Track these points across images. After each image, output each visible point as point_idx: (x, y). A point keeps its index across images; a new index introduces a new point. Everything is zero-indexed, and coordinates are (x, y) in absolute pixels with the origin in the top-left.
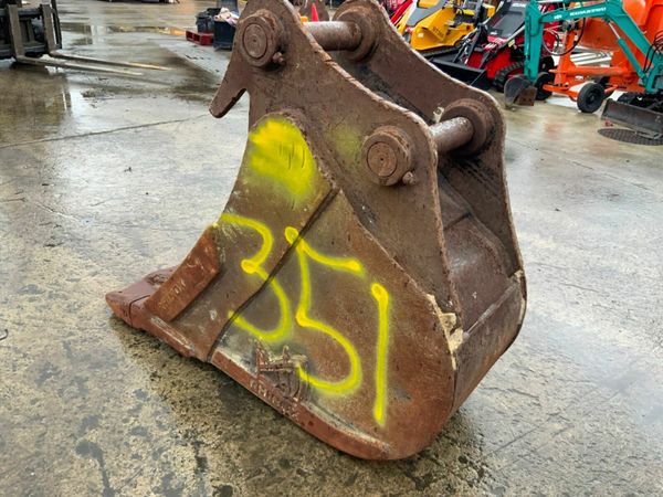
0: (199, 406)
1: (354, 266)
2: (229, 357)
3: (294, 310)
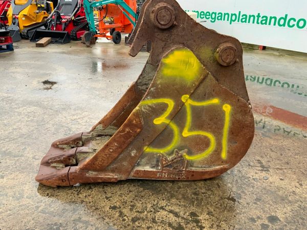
0: (142, 196)
1: (215, 101)
2: (143, 170)
3: (181, 131)
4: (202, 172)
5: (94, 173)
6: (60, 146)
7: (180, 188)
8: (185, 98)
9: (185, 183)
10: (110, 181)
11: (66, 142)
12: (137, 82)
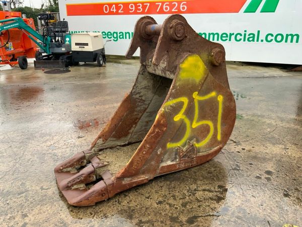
1: (213, 94)
3: (191, 124)
4: (207, 155)
5: (129, 179)
6: (65, 170)
7: (195, 173)
8: (195, 95)
9: (196, 168)
10: (142, 183)
11: (69, 164)
12: (131, 92)
